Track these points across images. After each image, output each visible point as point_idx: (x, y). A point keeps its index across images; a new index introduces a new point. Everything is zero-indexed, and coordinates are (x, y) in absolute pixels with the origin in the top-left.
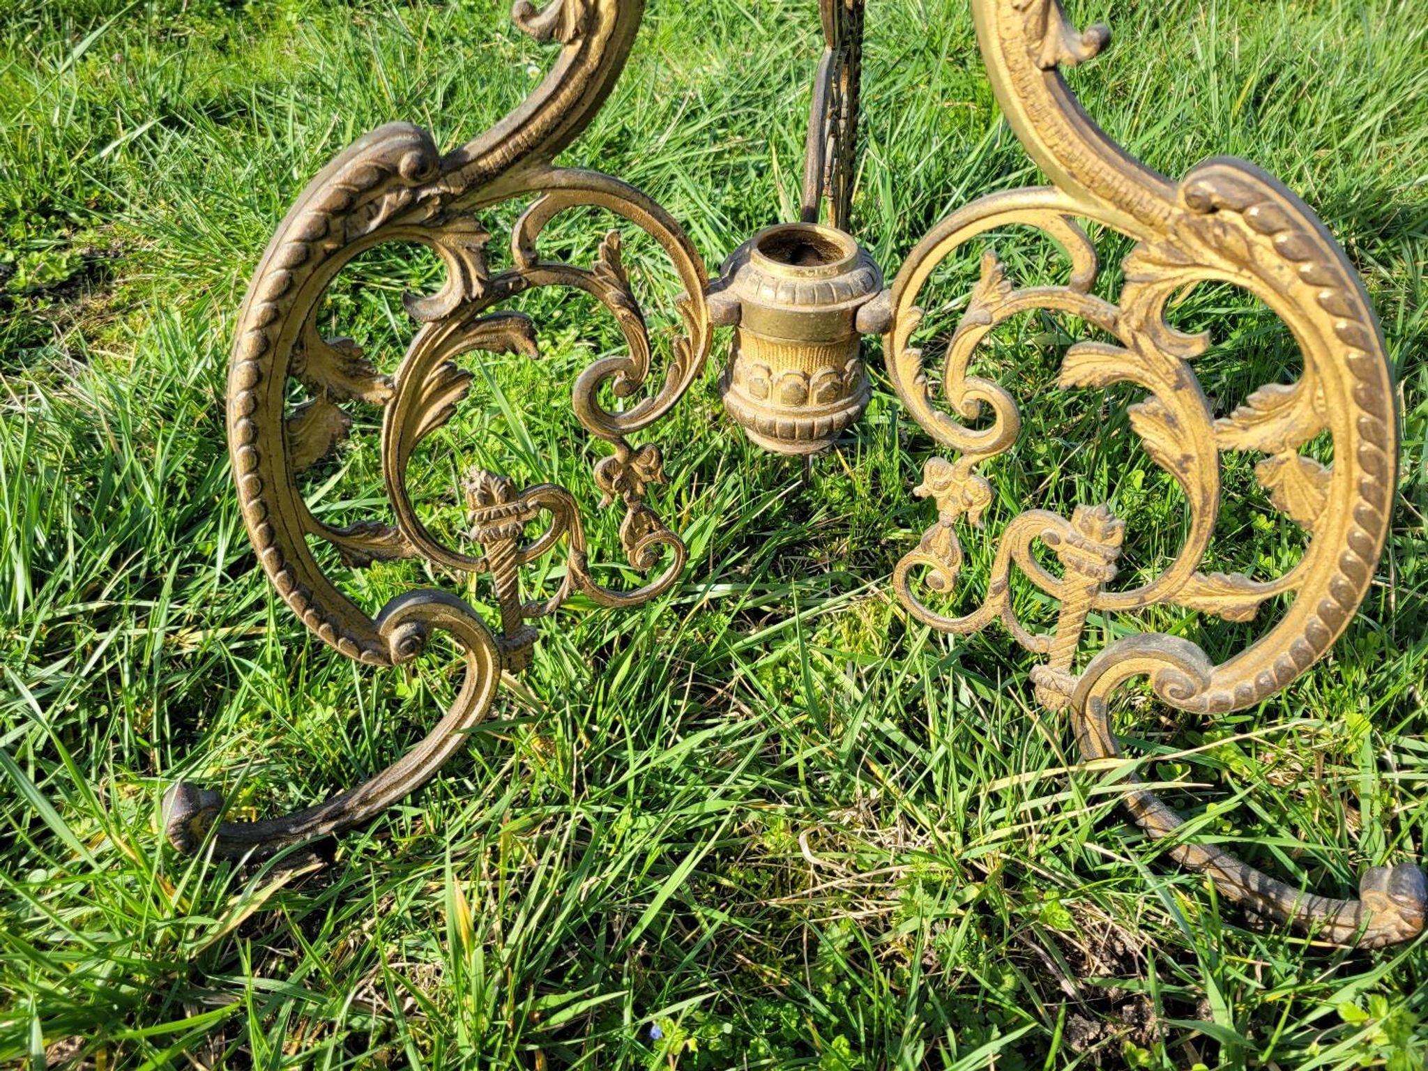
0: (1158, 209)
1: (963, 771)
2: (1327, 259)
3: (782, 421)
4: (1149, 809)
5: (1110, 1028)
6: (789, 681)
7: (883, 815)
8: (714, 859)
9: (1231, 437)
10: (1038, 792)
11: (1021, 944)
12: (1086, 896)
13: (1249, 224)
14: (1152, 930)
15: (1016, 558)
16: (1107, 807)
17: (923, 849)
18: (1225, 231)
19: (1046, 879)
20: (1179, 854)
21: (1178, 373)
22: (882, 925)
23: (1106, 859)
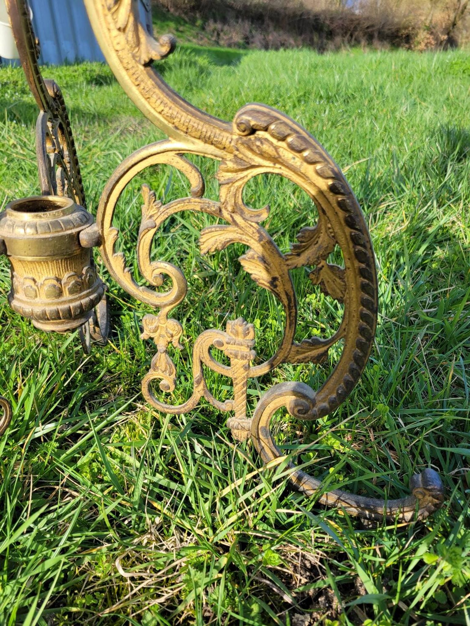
0: (225, 138)
1: (204, 491)
2: (315, 148)
3: (50, 309)
4: (303, 481)
5: (315, 615)
6: (99, 470)
7: (165, 532)
8: (66, 596)
9: (294, 261)
10: (246, 489)
11: (257, 582)
12: (284, 540)
13: (273, 135)
14: (321, 547)
15: (203, 361)
16: (282, 486)
17: (192, 545)
18: (262, 143)
19: (261, 538)
20: (323, 500)
21: (258, 232)
22: (177, 601)
23: (289, 515)
